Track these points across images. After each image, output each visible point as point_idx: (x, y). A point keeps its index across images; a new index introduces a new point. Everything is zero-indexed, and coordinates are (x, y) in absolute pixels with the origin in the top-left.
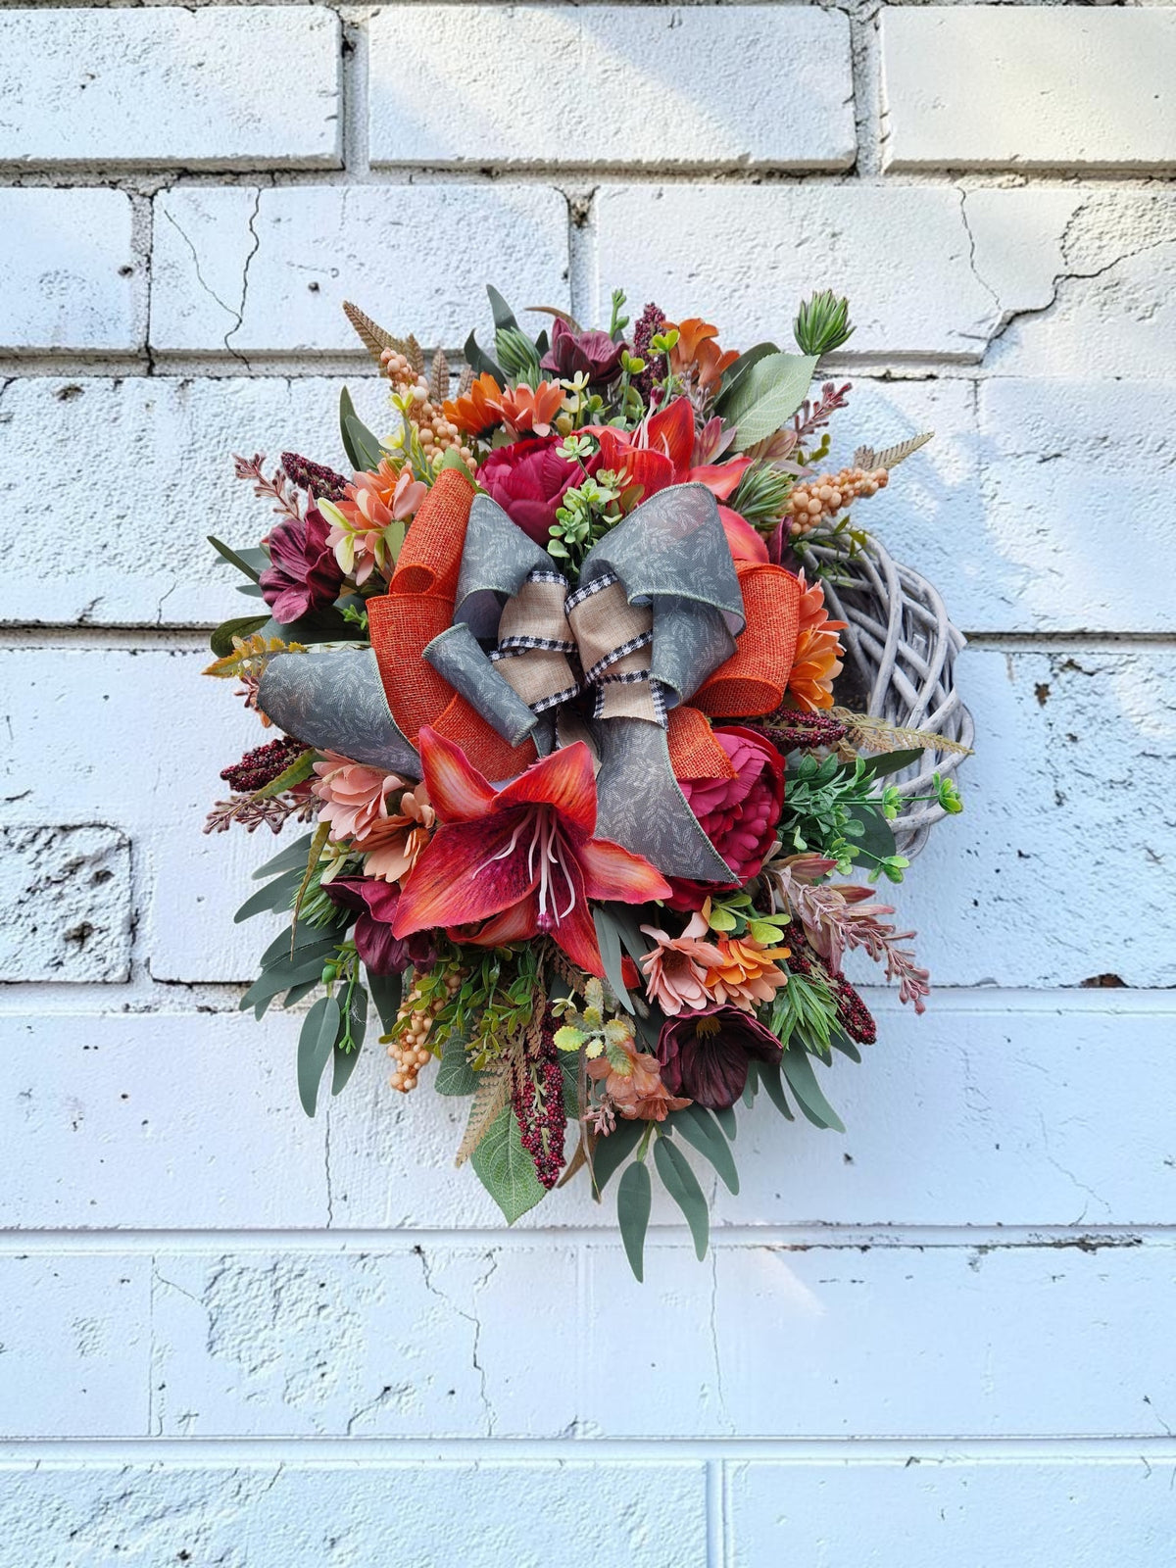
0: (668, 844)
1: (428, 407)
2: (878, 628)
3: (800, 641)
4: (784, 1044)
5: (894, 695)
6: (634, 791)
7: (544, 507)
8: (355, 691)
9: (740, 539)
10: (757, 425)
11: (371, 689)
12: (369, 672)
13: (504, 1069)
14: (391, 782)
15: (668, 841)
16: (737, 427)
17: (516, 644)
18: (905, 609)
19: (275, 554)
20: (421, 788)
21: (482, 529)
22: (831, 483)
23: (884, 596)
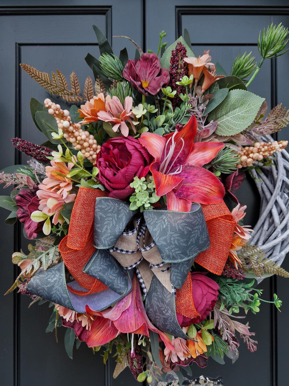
0: (174, 332)
1: (71, 129)
6: (163, 314)
16: (218, 122)
18: (283, 181)
19: (20, 206)
21: (101, 216)
22: (259, 151)
23: (275, 176)
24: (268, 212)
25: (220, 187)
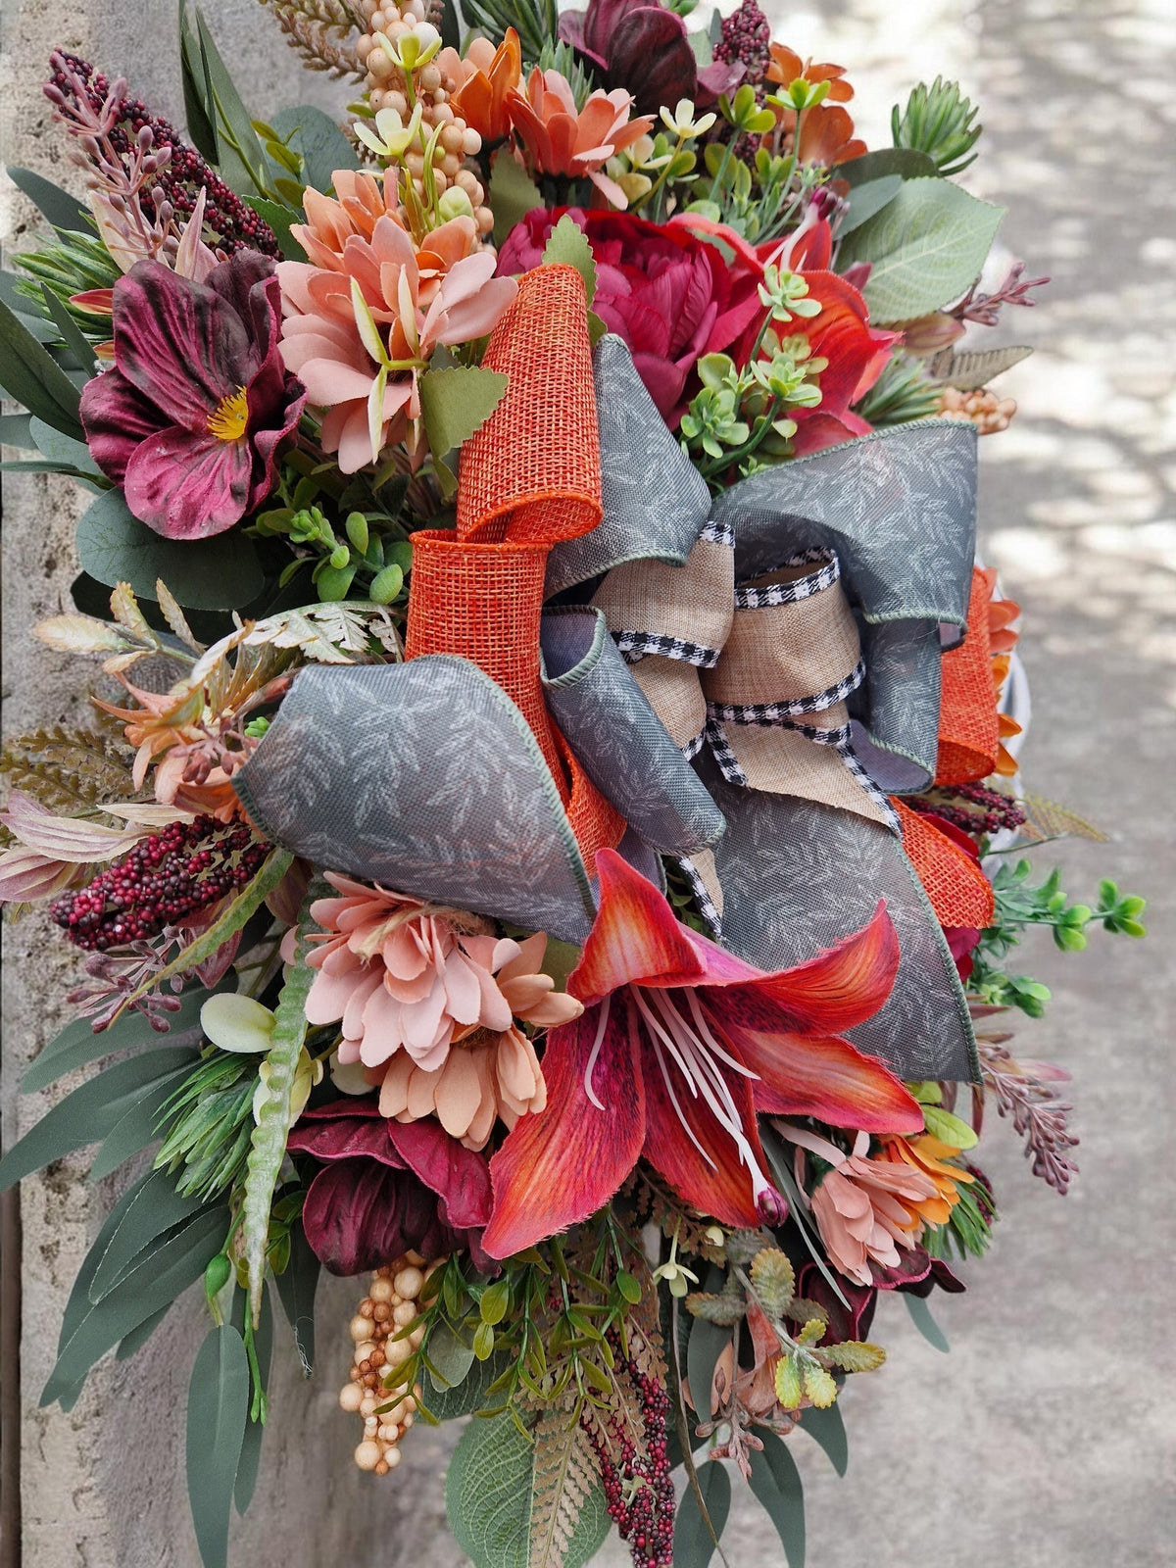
8: (496, 782)
10: (903, 291)
19: (124, 346)
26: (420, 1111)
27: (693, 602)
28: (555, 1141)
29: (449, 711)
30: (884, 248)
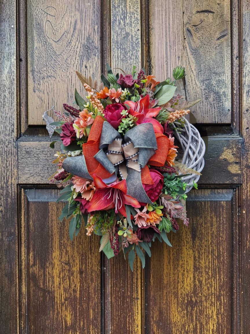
0: (140, 197)
1: (94, 96)
2: (186, 140)
3: (168, 152)
4: (161, 231)
5: (189, 155)
6: (134, 185)
7: (118, 122)
8: (81, 167)
9: (158, 127)
10: (163, 100)
11: (84, 167)
12: (84, 163)
13: (108, 234)
14: (88, 182)
15: (140, 196)
16: (159, 100)
17: (112, 152)
18: (192, 137)
19: (63, 130)
20: (93, 183)
21: (105, 129)
22: (178, 113)
23: (188, 134)
24: (187, 153)
25: (161, 127)
26: (85, 198)
27: (117, 147)
28: (98, 203)
29: (78, 161)
30: (161, 95)
